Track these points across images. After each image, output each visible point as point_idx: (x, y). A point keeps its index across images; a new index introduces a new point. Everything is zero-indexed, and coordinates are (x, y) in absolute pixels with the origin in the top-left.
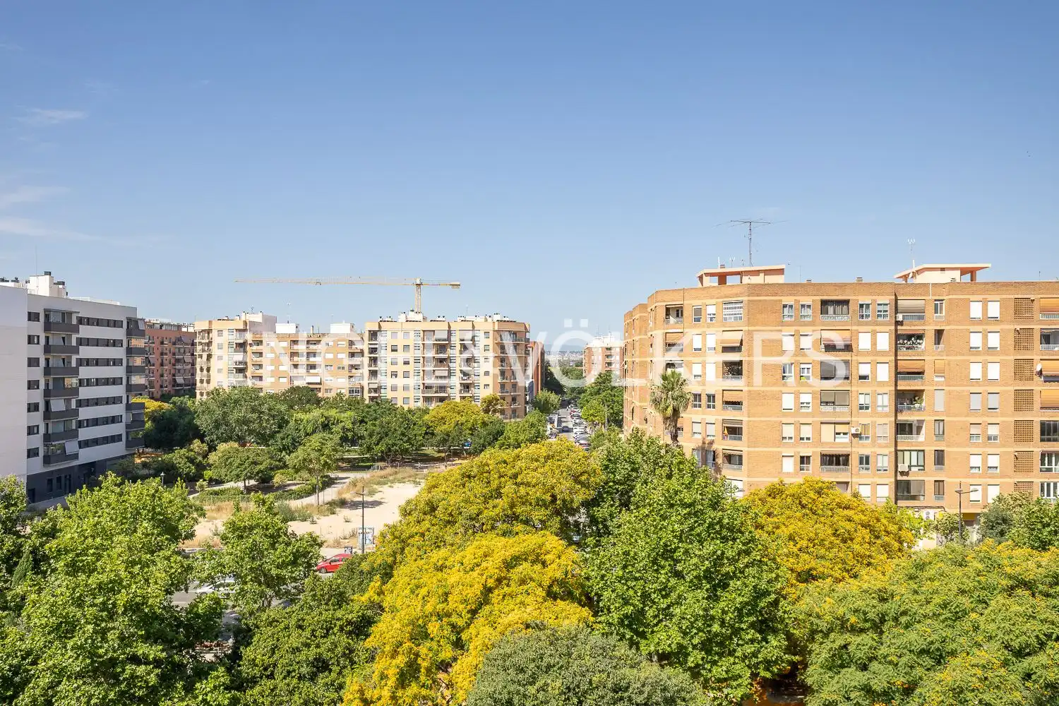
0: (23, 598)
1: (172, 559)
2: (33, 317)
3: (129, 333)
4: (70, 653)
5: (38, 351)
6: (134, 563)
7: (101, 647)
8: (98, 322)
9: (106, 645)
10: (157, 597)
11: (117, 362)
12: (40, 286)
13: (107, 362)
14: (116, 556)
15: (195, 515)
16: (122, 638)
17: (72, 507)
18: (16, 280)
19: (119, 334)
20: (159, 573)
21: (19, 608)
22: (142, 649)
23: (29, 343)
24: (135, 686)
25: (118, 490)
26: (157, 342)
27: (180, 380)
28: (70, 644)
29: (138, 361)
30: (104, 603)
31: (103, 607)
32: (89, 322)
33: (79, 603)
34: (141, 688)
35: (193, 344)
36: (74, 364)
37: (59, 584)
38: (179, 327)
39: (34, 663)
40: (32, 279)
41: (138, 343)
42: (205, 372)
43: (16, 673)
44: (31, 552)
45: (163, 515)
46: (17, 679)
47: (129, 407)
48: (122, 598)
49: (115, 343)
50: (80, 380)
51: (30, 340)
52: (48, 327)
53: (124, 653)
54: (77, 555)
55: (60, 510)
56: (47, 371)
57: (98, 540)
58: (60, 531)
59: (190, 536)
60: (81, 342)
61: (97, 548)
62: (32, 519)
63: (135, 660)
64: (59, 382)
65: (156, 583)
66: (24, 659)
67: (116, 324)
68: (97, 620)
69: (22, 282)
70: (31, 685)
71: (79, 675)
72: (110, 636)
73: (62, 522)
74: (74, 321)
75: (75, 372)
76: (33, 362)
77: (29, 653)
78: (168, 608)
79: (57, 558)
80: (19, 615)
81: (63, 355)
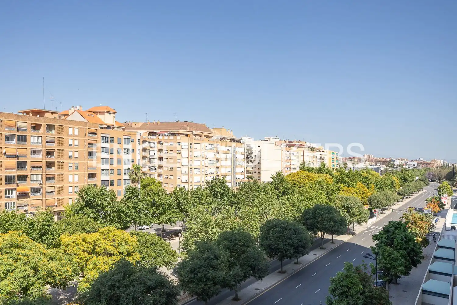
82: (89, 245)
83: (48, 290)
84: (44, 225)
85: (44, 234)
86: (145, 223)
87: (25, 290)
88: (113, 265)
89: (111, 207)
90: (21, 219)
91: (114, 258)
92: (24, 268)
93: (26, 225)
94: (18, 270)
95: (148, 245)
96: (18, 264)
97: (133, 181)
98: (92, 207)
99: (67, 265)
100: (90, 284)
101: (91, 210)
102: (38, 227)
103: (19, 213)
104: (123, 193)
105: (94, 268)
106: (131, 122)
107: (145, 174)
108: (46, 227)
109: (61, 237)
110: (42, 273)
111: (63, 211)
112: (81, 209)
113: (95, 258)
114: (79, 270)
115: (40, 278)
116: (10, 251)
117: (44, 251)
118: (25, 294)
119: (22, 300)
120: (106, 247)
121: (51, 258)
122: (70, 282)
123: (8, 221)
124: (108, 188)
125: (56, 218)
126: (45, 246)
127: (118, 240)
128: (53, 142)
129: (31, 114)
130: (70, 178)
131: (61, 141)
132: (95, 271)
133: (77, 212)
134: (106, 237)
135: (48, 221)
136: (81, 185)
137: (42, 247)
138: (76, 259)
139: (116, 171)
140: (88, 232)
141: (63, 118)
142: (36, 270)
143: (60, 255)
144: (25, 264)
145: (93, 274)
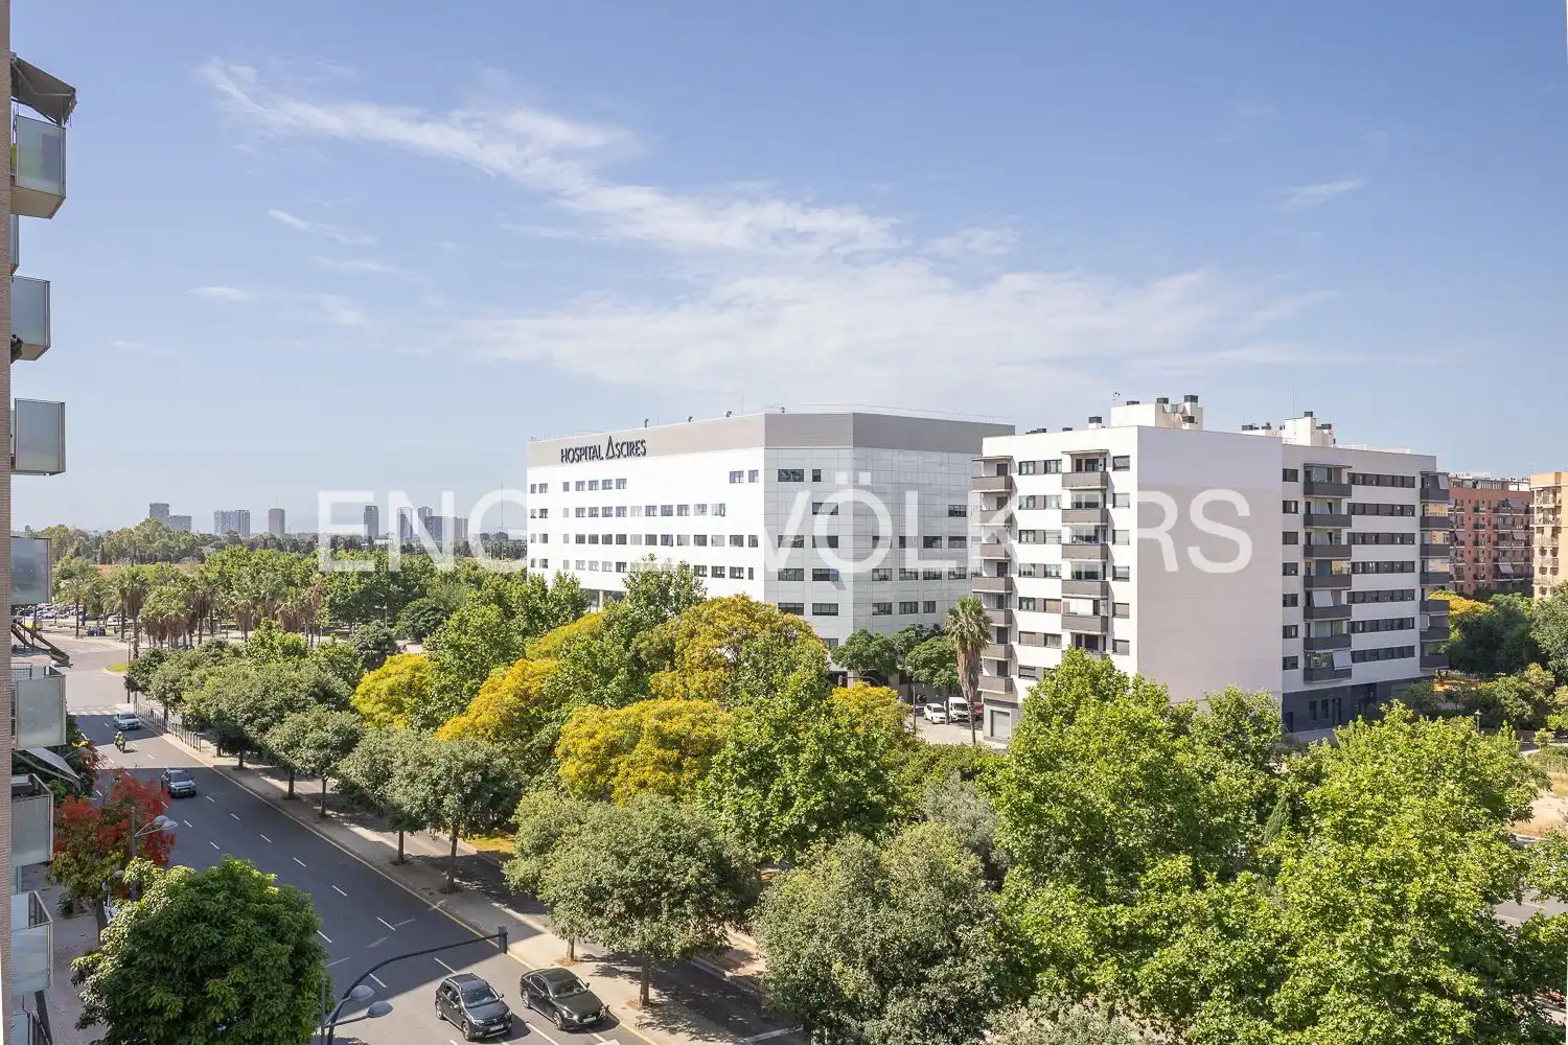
0: (1278, 861)
1: (1494, 847)
2: (1289, 475)
3: (1425, 495)
4: (1340, 952)
5: (1296, 523)
6: (1432, 841)
7: (1384, 955)
8: (1379, 480)
9: (1391, 954)
10: (1468, 900)
11: (1406, 539)
12: (1299, 433)
13: (1391, 539)
14: (1405, 825)
15: (1532, 783)
16: (1414, 949)
17: (1343, 745)
18: (1268, 427)
19: (1408, 496)
20: (1472, 860)
21: (1273, 872)
22: (1446, 975)
23: (1285, 511)
24: (1435, 1027)
25: (1407, 728)
26: (1469, 507)
27: (1505, 567)
28: (1340, 939)
29: (1439, 537)
30: (1388, 892)
31: (1387, 896)
32: (1366, 480)
33: (1353, 883)
34: (1443, 1033)
35: (1528, 511)
36: (1344, 541)
37: (1325, 850)
38: (1504, 484)
39: (1292, 953)
40: (1289, 424)
41: (1438, 510)
42: (1549, 555)
43: (1269, 961)
44: (1289, 800)
45: (1479, 774)
46: (1271, 969)
47: (1425, 606)
48: (1415, 890)
49: (1404, 510)
50: (1353, 564)
51: (1286, 507)
52: (1309, 488)
53: (1419, 974)
54: (1350, 814)
55: (1327, 747)
56: (1309, 550)
57: (1379, 798)
58: (1326, 775)
59: (1526, 815)
60: (1354, 509)
61: (1377, 809)
62: (1289, 754)
63: (1434, 986)
64: (1324, 566)
65: (1467, 878)
66: (1279, 944)
67: (1404, 482)
68: (1378, 915)
69: (1275, 429)
70: (1288, 983)
71: (1353, 988)
72: (1397, 941)
73: (1329, 763)
74: (1345, 480)
75: (1346, 552)
76: (1289, 538)
77: (1285, 938)
78: (1488, 922)
79: (1322, 814)
80: (1273, 883)
81: (1330, 529)
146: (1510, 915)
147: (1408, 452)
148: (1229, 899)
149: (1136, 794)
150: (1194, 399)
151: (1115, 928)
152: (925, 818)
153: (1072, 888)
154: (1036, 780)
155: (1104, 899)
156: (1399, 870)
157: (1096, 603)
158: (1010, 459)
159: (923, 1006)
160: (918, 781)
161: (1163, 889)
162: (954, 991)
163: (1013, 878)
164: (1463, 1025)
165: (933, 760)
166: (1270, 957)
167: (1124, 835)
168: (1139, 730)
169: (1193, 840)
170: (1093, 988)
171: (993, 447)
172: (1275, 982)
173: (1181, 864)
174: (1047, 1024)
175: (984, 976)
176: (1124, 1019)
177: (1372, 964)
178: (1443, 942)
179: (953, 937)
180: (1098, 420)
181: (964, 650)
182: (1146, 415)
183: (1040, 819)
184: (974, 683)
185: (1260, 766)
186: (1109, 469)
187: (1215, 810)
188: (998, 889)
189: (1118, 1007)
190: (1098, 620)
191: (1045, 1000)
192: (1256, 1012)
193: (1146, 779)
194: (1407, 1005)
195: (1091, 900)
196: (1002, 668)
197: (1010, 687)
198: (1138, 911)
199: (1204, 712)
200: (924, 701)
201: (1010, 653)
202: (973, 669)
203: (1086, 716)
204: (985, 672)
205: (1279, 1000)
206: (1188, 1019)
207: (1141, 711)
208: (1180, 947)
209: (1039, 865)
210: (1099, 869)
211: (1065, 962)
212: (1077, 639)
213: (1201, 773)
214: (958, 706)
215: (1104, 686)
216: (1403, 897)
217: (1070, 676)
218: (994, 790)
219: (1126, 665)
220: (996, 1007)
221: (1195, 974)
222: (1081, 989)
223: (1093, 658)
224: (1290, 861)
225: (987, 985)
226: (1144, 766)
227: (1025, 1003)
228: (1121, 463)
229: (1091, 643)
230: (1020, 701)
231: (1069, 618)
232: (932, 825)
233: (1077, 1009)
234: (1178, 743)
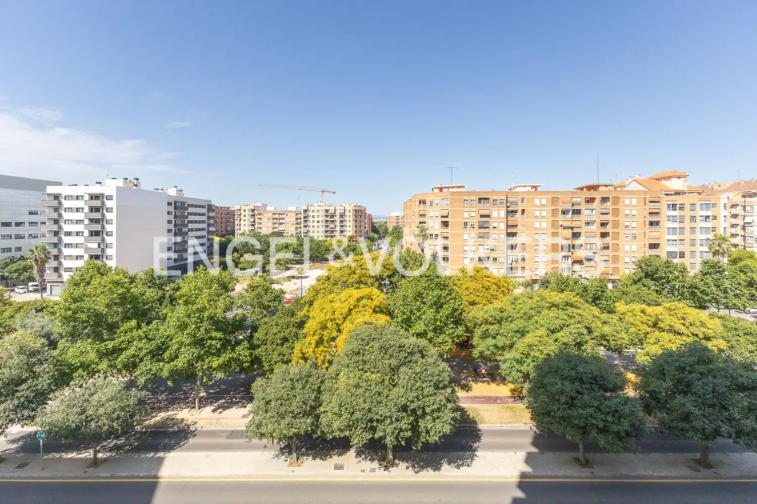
0: (166, 315)
1: (226, 299)
2: (169, 204)
3: (208, 210)
4: (185, 336)
5: (172, 218)
6: (211, 301)
7: (198, 333)
8: (196, 206)
9: (200, 333)
10: (220, 314)
11: (203, 222)
12: (172, 192)
13: (199, 222)
14: (204, 298)
15: (235, 282)
16: (206, 330)
17: (186, 279)
18: (163, 189)
19: (204, 211)
20: (221, 304)
21: (165, 318)
22: (214, 334)
23: (168, 214)
24: (211, 349)
25: (204, 272)
26: (220, 214)
27: (229, 229)
28: (185, 332)
29: (212, 222)
30: (199, 316)
31: (199, 318)
32: (192, 206)
33: (189, 316)
34: (214, 349)
35: (234, 215)
36: (186, 223)
37: (181, 310)
38: (228, 208)
39: (171, 340)
40: (169, 189)
41: (211, 214)
42: (239, 226)
43: (163, 345)
44: (169, 297)
45: (222, 281)
46: (164, 347)
47: (208, 240)
48: (206, 314)
49: (203, 214)
50: (189, 229)
51: (168, 213)
52: (175, 208)
53: (207, 336)
54: (188, 298)
55: (181, 280)
56: (175, 225)
57: (197, 291)
58: (181, 288)
59: (233, 290)
60: (189, 214)
61: (196, 295)
62: (169, 284)
63: (211, 338)
64: (180, 230)
65: (220, 308)
66: (167, 339)
67: (203, 207)
68: (196, 323)
69: (165, 190)
70: (169, 349)
71: (189, 345)
72: (201, 329)
73: (182, 284)
74: (186, 206)
75: (187, 226)
76: (169, 222)
77: (168, 336)
78: (225, 318)
79: (180, 299)
80: (165, 322)
81: (182, 219)
82: (649, 318)
83: (602, 351)
84: (598, 291)
85: (598, 298)
86: (735, 307)
87: (579, 345)
88: (682, 345)
89: (680, 282)
90: (576, 283)
91: (684, 338)
92: (578, 325)
93: (580, 288)
94: (572, 326)
95: (741, 333)
96: (573, 321)
97: (715, 253)
98: (653, 279)
99: (622, 333)
100: (651, 359)
101: (653, 283)
102: (591, 291)
103: (574, 277)
104: (698, 267)
105: (655, 343)
106: (712, 183)
107: (736, 246)
108: (600, 292)
109: (616, 304)
110: (596, 334)
111: (619, 280)
112: (639, 280)
113: (657, 333)
114: (637, 340)
115: (594, 339)
116: (565, 308)
117: (598, 314)
118: (580, 349)
119: (576, 353)
120: (672, 324)
121: (604, 323)
122: (626, 350)
123: (564, 283)
124: (676, 261)
125: (610, 286)
126: (599, 310)
127: (690, 319)
128: (607, 214)
129: (585, 190)
130: (627, 248)
131: (616, 212)
132: (657, 346)
133: (635, 282)
134: (672, 313)
135: (602, 288)
136: (640, 256)
137: (596, 311)
138: (632, 330)
139: (687, 242)
140: (649, 305)
141: (619, 189)
142: (590, 330)
143: (615, 321)
144: (579, 322)
145: (656, 350)
146: (230, 315)
147: (204, 199)
148: (150, 330)
149: (116, 304)
150: (137, 179)
151: (107, 349)
152: (16, 330)
153: (89, 340)
154: (73, 306)
155: (103, 340)
156: (202, 310)
157: (99, 244)
158: (60, 194)
159: (16, 402)
160: (12, 317)
161: (126, 332)
162: (32, 391)
163: (62, 343)
164: (219, 346)
165: (20, 308)
166: (163, 343)
167: (111, 318)
168: (117, 283)
169: (137, 315)
170: (98, 371)
171: (51, 190)
172: (165, 350)
173: (133, 323)
174: (78, 390)
175: (48, 381)
176: (111, 378)
177: (194, 336)
178: (213, 326)
179: (32, 371)
180: (100, 183)
181: (37, 264)
182: (120, 183)
183: (75, 320)
184: (42, 276)
185: (160, 289)
186: (105, 200)
187: (145, 304)
188: (55, 348)
189: (108, 374)
190: (100, 249)
191: (77, 382)
192: (159, 361)
193: (119, 299)
194: (204, 345)
195: (97, 342)
196: (56, 270)
197: (60, 276)
198: (116, 341)
199: (141, 275)
200: (14, 285)
201: (60, 264)
202: (42, 271)
203: (95, 282)
204: (47, 271)
205: (166, 355)
206: (135, 370)
207: (118, 278)
208: (133, 348)
209: (74, 336)
210: (100, 331)
211: (85, 366)
212: (91, 257)
213: (140, 294)
214: (32, 286)
215: (102, 272)
216: (203, 316)
217: (88, 269)
218: (53, 313)
219: (112, 263)
220: (54, 391)
221: (138, 356)
222: (92, 373)
223: (99, 262)
224: (170, 314)
225: (49, 384)
226: (118, 295)
227: (68, 385)
228: (110, 198)
229: (97, 257)
230: (65, 280)
231: (87, 249)
232: (20, 332)
233: (91, 380)
234: (132, 286)
